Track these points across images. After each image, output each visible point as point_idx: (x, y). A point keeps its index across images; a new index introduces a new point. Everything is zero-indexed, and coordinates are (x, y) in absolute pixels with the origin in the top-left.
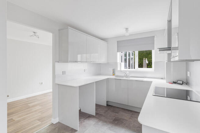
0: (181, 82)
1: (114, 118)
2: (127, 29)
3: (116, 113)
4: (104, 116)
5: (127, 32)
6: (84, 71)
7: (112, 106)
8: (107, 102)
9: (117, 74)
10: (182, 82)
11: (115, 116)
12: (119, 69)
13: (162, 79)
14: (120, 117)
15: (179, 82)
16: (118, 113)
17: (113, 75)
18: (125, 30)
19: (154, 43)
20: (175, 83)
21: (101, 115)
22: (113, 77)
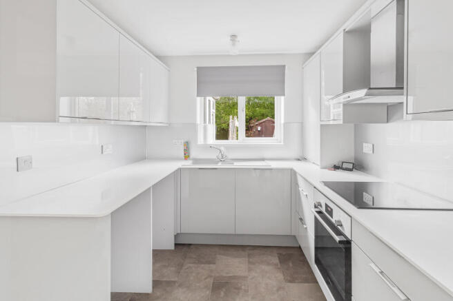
0: (350, 166)
1: (211, 281)
2: (234, 37)
3: (209, 263)
4: (180, 286)
5: (234, 45)
6: (102, 153)
7: (190, 245)
8: (176, 236)
9: (194, 153)
10: (352, 165)
11: (211, 276)
12: (201, 141)
13: (299, 160)
14: (225, 275)
15: (345, 166)
16: (215, 264)
17: (186, 159)
18: (229, 38)
19: (283, 82)
20: (336, 168)
21: (169, 283)
22: (188, 164)
